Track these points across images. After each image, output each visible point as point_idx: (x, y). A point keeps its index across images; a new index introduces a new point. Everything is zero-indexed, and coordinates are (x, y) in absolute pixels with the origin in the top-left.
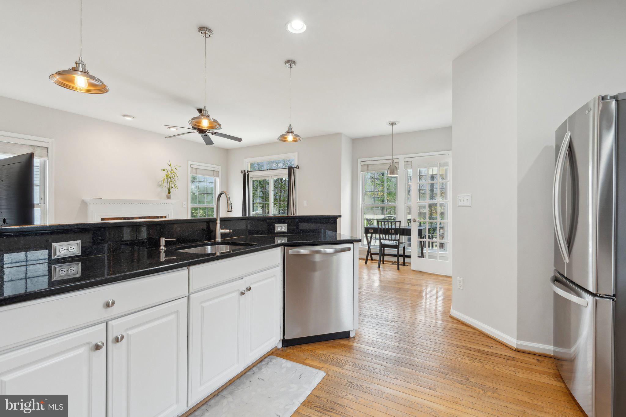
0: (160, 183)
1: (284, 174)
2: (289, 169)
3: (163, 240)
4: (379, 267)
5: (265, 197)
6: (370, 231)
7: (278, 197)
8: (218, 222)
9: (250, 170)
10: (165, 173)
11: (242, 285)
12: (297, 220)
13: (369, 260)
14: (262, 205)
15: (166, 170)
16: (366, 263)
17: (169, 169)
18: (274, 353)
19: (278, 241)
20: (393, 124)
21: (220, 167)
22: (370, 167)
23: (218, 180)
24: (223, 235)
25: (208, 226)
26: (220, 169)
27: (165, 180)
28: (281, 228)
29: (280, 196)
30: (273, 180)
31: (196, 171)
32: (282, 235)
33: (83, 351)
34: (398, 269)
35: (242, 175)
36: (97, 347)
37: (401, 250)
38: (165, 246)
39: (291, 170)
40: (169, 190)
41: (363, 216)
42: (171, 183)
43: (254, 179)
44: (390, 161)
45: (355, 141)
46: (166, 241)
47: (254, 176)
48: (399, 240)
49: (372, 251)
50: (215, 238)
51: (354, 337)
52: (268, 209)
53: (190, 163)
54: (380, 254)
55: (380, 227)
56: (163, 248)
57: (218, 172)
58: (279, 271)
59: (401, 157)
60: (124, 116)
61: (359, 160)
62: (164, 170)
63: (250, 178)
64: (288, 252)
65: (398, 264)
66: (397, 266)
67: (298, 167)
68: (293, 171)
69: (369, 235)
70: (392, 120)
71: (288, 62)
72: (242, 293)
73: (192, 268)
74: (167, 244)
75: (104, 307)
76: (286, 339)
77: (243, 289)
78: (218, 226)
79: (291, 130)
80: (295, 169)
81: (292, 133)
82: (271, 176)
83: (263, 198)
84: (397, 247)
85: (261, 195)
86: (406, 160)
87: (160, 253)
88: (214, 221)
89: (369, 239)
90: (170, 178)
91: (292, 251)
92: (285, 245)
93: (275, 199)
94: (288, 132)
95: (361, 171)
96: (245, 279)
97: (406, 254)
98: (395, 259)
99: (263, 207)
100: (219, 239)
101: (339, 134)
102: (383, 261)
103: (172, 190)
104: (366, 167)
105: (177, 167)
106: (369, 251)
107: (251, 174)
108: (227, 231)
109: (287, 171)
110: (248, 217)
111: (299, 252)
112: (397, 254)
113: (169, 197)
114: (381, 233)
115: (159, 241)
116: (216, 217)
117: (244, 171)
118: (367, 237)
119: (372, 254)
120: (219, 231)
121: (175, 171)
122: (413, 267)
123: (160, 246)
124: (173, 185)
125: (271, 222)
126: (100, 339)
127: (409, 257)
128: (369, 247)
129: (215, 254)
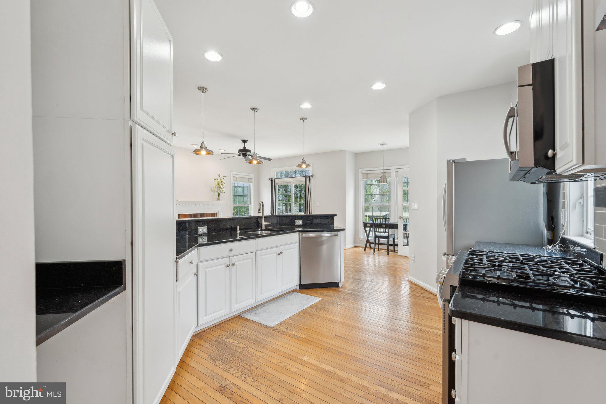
0: (213, 189)
1: (302, 180)
2: (306, 177)
3: (238, 227)
4: (374, 253)
5: (287, 196)
6: (367, 225)
7: (299, 195)
8: (263, 218)
9: (276, 178)
10: (216, 182)
11: (278, 250)
12: (312, 217)
13: (368, 248)
14: (284, 202)
15: (217, 180)
16: (365, 250)
17: (219, 178)
18: (295, 291)
19: (297, 229)
20: (383, 145)
21: (253, 175)
22: (369, 176)
23: (252, 185)
24: (266, 226)
25: (258, 221)
26: (253, 176)
27: (217, 186)
28: (299, 222)
29: (301, 194)
30: (294, 185)
31: (237, 179)
32: (299, 226)
33: (223, 266)
34: (388, 254)
35: (270, 182)
36: (227, 266)
37: (391, 240)
38: (239, 230)
39: (308, 178)
40: (219, 194)
41: (364, 213)
42: (220, 189)
43: (280, 184)
44: (382, 171)
45: (357, 155)
46: (240, 228)
47: (279, 182)
48: (388, 232)
49: (371, 241)
50: (262, 227)
51: (342, 287)
52: (290, 206)
53: (232, 173)
54: (374, 244)
55: (375, 222)
56: (238, 231)
57: (252, 179)
58: (297, 245)
59: (393, 168)
60: (192, 144)
61: (361, 170)
62: (215, 180)
63: (276, 183)
64: (302, 236)
65: (388, 250)
66: (387, 252)
67: (313, 176)
68: (309, 178)
69: (368, 229)
70: (382, 142)
71: (302, 119)
72: (278, 254)
73: (257, 239)
74: (240, 229)
75: (229, 251)
76: (301, 283)
77: (279, 252)
78: (263, 220)
79: (305, 161)
80: (311, 177)
81: (305, 163)
82: (292, 183)
83: (286, 196)
84: (387, 237)
85: (284, 193)
86: (396, 170)
87: (237, 233)
88: (260, 218)
89: (368, 233)
90: (220, 185)
91: (305, 235)
92: (301, 231)
93: (296, 198)
94: (302, 163)
95: (362, 179)
96: (280, 247)
97: (396, 243)
98: (386, 247)
99: (286, 205)
100: (264, 228)
101: (344, 151)
102: (379, 249)
103: (221, 194)
104: (365, 176)
105: (224, 177)
106: (368, 240)
107: (277, 181)
108: (268, 223)
109: (304, 178)
110: (275, 215)
111: (309, 235)
112: (387, 243)
113: (219, 199)
114: (375, 227)
115: (236, 228)
116: (262, 215)
117: (272, 178)
118: (366, 231)
119: (370, 243)
120: (264, 223)
121: (223, 180)
122: (399, 253)
123: (237, 230)
124: (222, 190)
125: (293, 218)
126: (228, 263)
127: (397, 245)
128: (368, 238)
129: (262, 234)
